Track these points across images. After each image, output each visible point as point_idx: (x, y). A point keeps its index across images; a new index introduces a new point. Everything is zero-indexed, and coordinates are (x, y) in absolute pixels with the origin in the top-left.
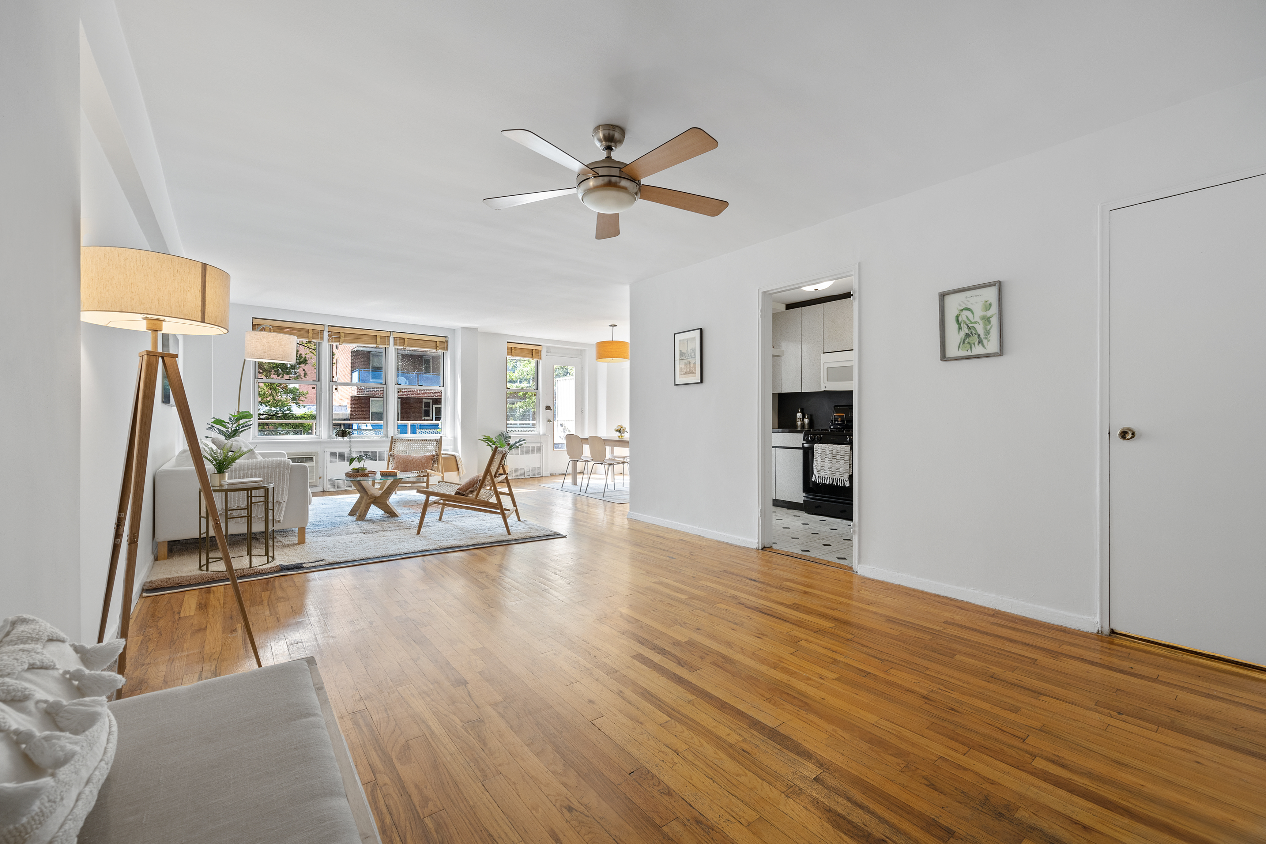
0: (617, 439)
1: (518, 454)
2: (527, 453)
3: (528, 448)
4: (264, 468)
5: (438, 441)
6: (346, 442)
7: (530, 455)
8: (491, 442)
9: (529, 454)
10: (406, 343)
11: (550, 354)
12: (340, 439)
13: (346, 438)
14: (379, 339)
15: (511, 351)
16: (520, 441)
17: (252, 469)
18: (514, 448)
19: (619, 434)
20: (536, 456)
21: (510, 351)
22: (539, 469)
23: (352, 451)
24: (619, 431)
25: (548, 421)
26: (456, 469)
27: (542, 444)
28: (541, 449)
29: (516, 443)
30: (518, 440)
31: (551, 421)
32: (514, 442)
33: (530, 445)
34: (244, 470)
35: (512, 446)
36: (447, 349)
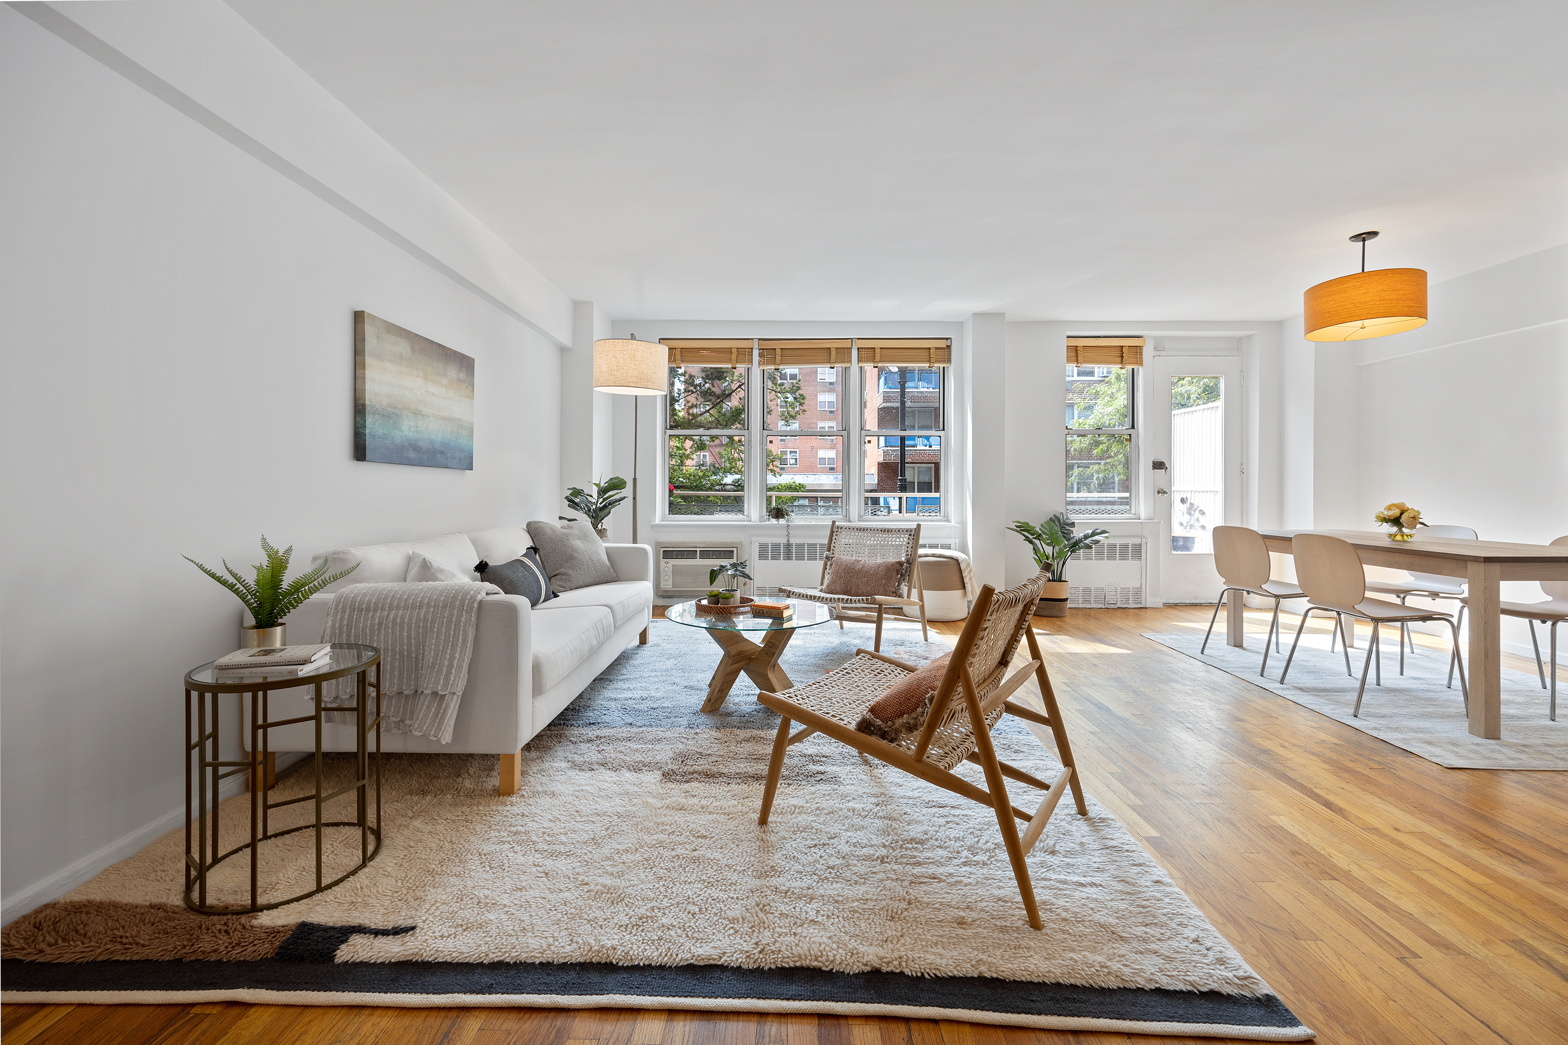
0: (1386, 543)
1: (1091, 559)
2: (1112, 557)
3: (1112, 547)
4: (420, 607)
5: (913, 533)
6: (782, 527)
7: (1117, 562)
8: (1032, 534)
9: (1115, 559)
10: (878, 356)
11: (1163, 353)
12: (774, 521)
13: (782, 521)
14: (833, 353)
15: (1075, 354)
16: (1094, 534)
17: (398, 608)
18: (1080, 548)
19: (1395, 529)
20: (1131, 564)
21: (1073, 354)
22: (1138, 592)
23: (791, 542)
24: (1396, 521)
25: (1158, 492)
26: (959, 584)
27: (1144, 541)
28: (1143, 551)
29: (1086, 537)
30: (1090, 532)
31: (1165, 492)
32: (1082, 535)
33: (1118, 542)
34: (382, 609)
35: (1076, 544)
36: (949, 361)
